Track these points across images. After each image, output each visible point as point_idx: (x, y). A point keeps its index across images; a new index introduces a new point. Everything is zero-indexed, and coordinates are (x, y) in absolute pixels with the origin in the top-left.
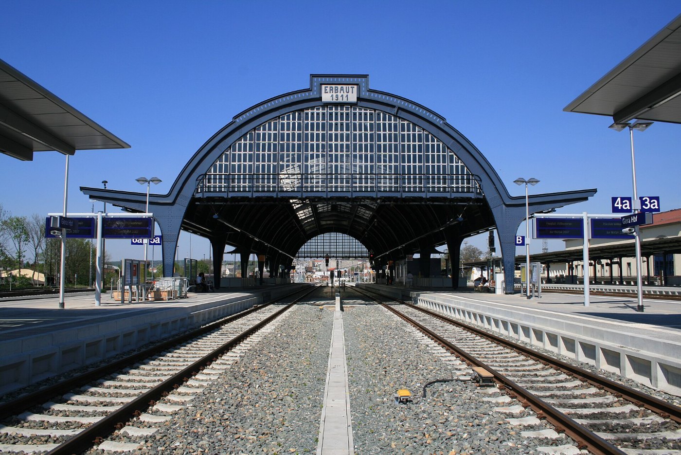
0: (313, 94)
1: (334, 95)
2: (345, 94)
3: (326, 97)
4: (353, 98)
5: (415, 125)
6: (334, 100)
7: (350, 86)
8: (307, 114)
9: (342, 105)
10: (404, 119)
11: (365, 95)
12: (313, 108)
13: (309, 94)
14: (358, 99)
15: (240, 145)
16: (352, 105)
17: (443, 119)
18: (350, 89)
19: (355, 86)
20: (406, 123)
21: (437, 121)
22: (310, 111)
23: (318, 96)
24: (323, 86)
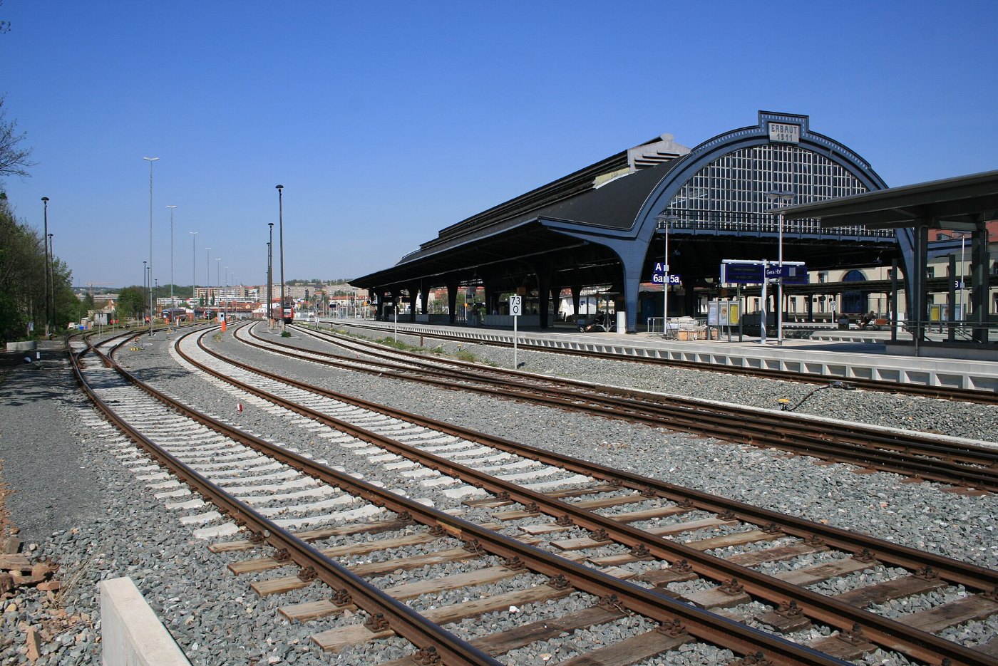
0: (761, 131)
1: (780, 134)
2: (789, 134)
3: (774, 136)
4: (796, 140)
5: (845, 169)
6: (780, 140)
7: (793, 126)
8: (755, 151)
9: (785, 145)
10: (837, 163)
11: (806, 136)
12: (760, 146)
13: (758, 131)
14: (801, 140)
15: (696, 179)
16: (793, 145)
17: (868, 165)
18: (794, 129)
19: (798, 127)
20: (837, 167)
21: (863, 166)
22: (758, 149)
23: (765, 134)
24: (770, 124)
